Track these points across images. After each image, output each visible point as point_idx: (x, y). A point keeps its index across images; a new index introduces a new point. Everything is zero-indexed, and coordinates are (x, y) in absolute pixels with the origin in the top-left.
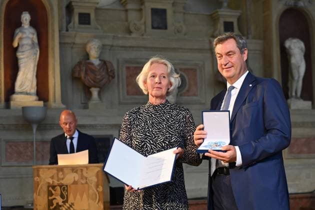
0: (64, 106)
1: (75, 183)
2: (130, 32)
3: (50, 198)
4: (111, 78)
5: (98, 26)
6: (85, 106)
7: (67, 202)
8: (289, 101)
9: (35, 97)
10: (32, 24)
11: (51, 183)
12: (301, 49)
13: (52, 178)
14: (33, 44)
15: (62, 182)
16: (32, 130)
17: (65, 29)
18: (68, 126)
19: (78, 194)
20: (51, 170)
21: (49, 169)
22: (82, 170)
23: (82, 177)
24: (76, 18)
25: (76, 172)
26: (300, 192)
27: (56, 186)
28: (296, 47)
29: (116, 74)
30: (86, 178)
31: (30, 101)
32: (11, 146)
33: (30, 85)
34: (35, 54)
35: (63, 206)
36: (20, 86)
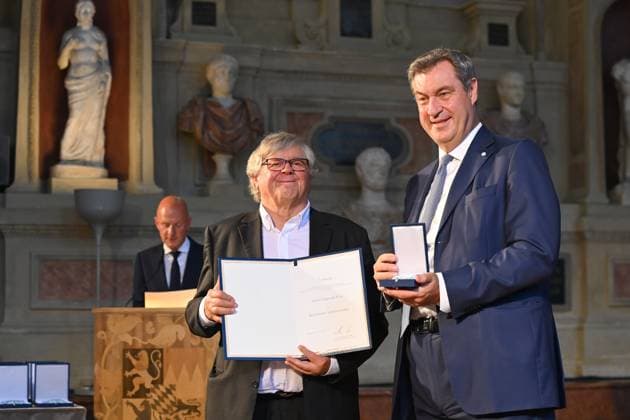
0: (159, 190)
1: (178, 344)
2: (297, 42)
3: (127, 374)
4: (255, 135)
5: (232, 29)
6: (203, 192)
7: (162, 382)
9: (101, 171)
10: (99, 22)
11: (130, 343)
13: (133, 333)
14: (99, 63)
15: (155, 342)
16: (93, 237)
17: (164, 33)
19: (184, 367)
20: (130, 317)
21: (126, 314)
24: (187, 12)
25: (180, 323)
27: (139, 350)
31: (92, 178)
32: (50, 269)
33: (92, 146)
34: (103, 83)
35: (154, 392)
36: (71, 147)
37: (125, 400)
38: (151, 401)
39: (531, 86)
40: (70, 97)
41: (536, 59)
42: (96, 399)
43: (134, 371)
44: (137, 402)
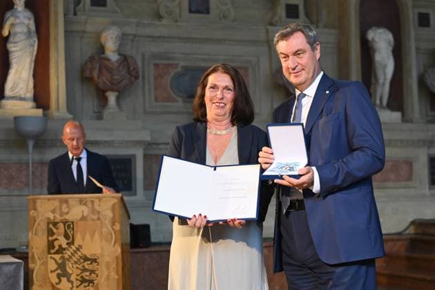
0: (70, 116)
1: (83, 218)
2: (160, 17)
3: (50, 238)
4: (133, 79)
5: (117, 9)
6: (99, 117)
7: (73, 244)
9: (31, 104)
11: (52, 218)
12: (389, 43)
14: (29, 32)
15: (67, 217)
16: (26, 147)
18: (75, 143)
20: (52, 201)
21: (49, 200)
22: (92, 202)
23: (93, 211)
25: (85, 204)
27: (58, 223)
28: (382, 40)
30: (99, 212)
31: (26, 108)
33: (25, 88)
34: (32, 46)
35: (68, 250)
36: (11, 88)
37: (49, 256)
38: (66, 256)
40: (10, 55)
42: (30, 255)
43: (55, 237)
44: (57, 257)
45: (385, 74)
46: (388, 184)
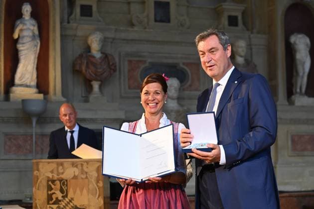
0: (64, 99)
1: (75, 177)
2: (132, 25)
3: (50, 192)
4: (112, 71)
5: (100, 18)
6: (86, 100)
7: (67, 197)
8: (293, 97)
9: (35, 90)
10: (33, 15)
11: (51, 177)
12: (307, 45)
13: (52, 172)
14: (34, 36)
15: (64, 176)
16: (31, 123)
17: (66, 21)
19: (78, 189)
20: (51, 164)
21: (49, 163)
22: (82, 165)
23: (83, 172)
24: (78, 10)
25: (76, 166)
26: (303, 190)
27: (56, 180)
29: (118, 68)
30: (86, 173)
31: (31, 93)
32: (10, 139)
33: (30, 78)
34: (36, 46)
35: (63, 201)
36: (20, 78)
37: (48, 206)
38: (62, 206)
39: (250, 46)
40: (19, 53)
41: (252, 33)
42: (34, 205)
43: (53, 191)
44: (55, 206)
45: (304, 69)
46: (306, 153)
